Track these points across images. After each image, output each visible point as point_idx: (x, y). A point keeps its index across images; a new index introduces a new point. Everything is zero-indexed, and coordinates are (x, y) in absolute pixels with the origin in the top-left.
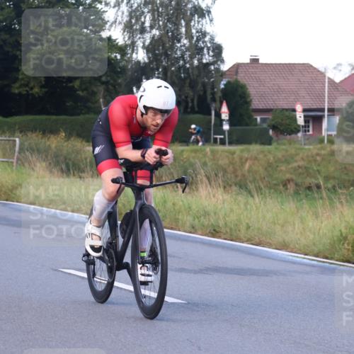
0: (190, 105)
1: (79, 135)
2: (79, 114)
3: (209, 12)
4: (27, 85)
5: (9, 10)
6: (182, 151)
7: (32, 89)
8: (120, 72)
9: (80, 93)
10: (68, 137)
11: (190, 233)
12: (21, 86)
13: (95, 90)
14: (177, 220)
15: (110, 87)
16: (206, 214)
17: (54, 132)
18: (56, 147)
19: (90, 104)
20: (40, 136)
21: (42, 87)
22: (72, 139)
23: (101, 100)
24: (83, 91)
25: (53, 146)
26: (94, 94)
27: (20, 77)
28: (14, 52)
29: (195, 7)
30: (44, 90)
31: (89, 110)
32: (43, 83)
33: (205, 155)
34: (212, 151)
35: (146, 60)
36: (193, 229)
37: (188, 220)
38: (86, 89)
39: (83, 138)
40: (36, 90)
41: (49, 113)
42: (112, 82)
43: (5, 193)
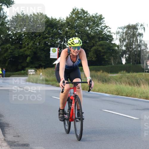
0: (138, 61)
1: (106, 71)
2: (106, 65)
3: (142, 34)
4: (91, 58)
5: (86, 37)
6: (136, 75)
7: (92, 59)
8: (117, 53)
9: (106, 59)
10: (103, 72)
11: (139, 98)
12: (90, 58)
13: (110, 58)
14: (135, 95)
15: (115, 57)
16: (144, 93)
17: (99, 70)
18: (100, 75)
19: (109, 62)
20: (95, 72)
21: (95, 58)
22: (104, 72)
23: (112, 61)
24: (107, 59)
25: (99, 75)
26: (110, 59)
27: (89, 55)
28: (88, 48)
29: (138, 33)
30: (96, 59)
31: (109, 64)
32: (96, 57)
33: (143, 76)
34: (145, 75)
35: (125, 49)
36: (140, 97)
37: (139, 95)
38: (108, 58)
39: (107, 72)
40: (94, 59)
41: (97, 65)
42: (115, 56)
43: (86, 89)
